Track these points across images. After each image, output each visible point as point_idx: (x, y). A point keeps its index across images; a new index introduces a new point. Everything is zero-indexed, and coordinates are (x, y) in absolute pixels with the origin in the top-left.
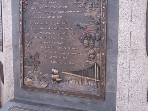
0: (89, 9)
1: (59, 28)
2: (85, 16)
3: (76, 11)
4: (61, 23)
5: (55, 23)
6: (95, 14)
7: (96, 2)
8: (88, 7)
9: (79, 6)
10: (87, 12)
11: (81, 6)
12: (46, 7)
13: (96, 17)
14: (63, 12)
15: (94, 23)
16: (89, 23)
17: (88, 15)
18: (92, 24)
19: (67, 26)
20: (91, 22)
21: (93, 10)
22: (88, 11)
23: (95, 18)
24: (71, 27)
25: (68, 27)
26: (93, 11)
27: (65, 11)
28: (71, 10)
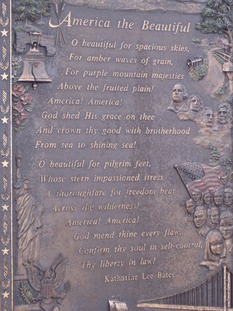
0: (207, 126)
1: (129, 178)
2: (197, 143)
3: (174, 131)
4: (133, 163)
5: (114, 164)
6: (219, 139)
7: (222, 110)
8: (203, 121)
9: (181, 117)
10: (200, 134)
11: (186, 118)
12: (88, 115)
13: (222, 147)
14: (139, 131)
15: (217, 162)
16: (205, 161)
17: (203, 142)
18: (214, 164)
19: (149, 171)
20: (211, 161)
21: (216, 128)
22: (202, 130)
23: (221, 150)
24: (161, 173)
25: (154, 175)
26: (215, 131)
27: (144, 130)
28: (160, 127)
